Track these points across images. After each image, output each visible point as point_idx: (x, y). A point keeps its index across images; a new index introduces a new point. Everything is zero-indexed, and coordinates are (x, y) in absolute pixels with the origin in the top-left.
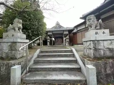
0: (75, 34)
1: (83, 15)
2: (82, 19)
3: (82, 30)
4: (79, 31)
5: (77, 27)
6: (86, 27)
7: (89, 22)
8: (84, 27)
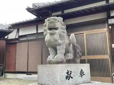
0: (12, 43)
1: (34, 5)
2: (32, 13)
3: (29, 38)
4: (21, 39)
5: (18, 26)
6: (39, 32)
7: (51, 34)
8: (36, 32)
